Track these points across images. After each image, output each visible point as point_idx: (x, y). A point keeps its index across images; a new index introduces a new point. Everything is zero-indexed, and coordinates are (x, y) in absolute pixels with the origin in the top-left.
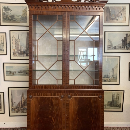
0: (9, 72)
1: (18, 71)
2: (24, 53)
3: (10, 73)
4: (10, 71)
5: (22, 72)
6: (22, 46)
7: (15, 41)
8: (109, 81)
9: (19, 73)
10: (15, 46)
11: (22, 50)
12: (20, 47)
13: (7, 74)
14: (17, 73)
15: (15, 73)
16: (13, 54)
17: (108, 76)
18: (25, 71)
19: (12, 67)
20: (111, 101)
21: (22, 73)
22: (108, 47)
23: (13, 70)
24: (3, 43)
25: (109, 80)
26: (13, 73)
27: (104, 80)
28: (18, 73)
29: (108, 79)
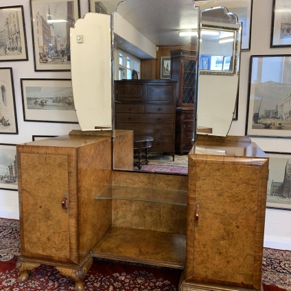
0: (33, 101)
1: (51, 98)
2: (63, 56)
3: (36, 103)
4: (35, 99)
5: (60, 102)
6: (58, 37)
7: (43, 26)
8: (280, 128)
9: (54, 102)
10: (44, 38)
11: (59, 48)
12: (53, 41)
13: (30, 106)
14: (50, 102)
15: (46, 102)
16: (41, 58)
17: (276, 113)
18: (65, 98)
19: (39, 89)
20: (282, 181)
21: (61, 104)
22: (282, 30)
23: (40, 95)
24: (19, 32)
25: (280, 124)
26: (41, 102)
27: (265, 124)
28: (52, 104)
29: (277, 122)
